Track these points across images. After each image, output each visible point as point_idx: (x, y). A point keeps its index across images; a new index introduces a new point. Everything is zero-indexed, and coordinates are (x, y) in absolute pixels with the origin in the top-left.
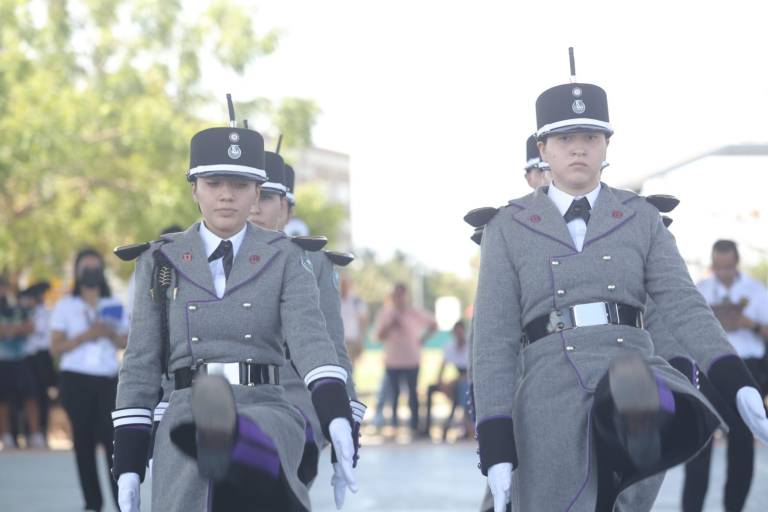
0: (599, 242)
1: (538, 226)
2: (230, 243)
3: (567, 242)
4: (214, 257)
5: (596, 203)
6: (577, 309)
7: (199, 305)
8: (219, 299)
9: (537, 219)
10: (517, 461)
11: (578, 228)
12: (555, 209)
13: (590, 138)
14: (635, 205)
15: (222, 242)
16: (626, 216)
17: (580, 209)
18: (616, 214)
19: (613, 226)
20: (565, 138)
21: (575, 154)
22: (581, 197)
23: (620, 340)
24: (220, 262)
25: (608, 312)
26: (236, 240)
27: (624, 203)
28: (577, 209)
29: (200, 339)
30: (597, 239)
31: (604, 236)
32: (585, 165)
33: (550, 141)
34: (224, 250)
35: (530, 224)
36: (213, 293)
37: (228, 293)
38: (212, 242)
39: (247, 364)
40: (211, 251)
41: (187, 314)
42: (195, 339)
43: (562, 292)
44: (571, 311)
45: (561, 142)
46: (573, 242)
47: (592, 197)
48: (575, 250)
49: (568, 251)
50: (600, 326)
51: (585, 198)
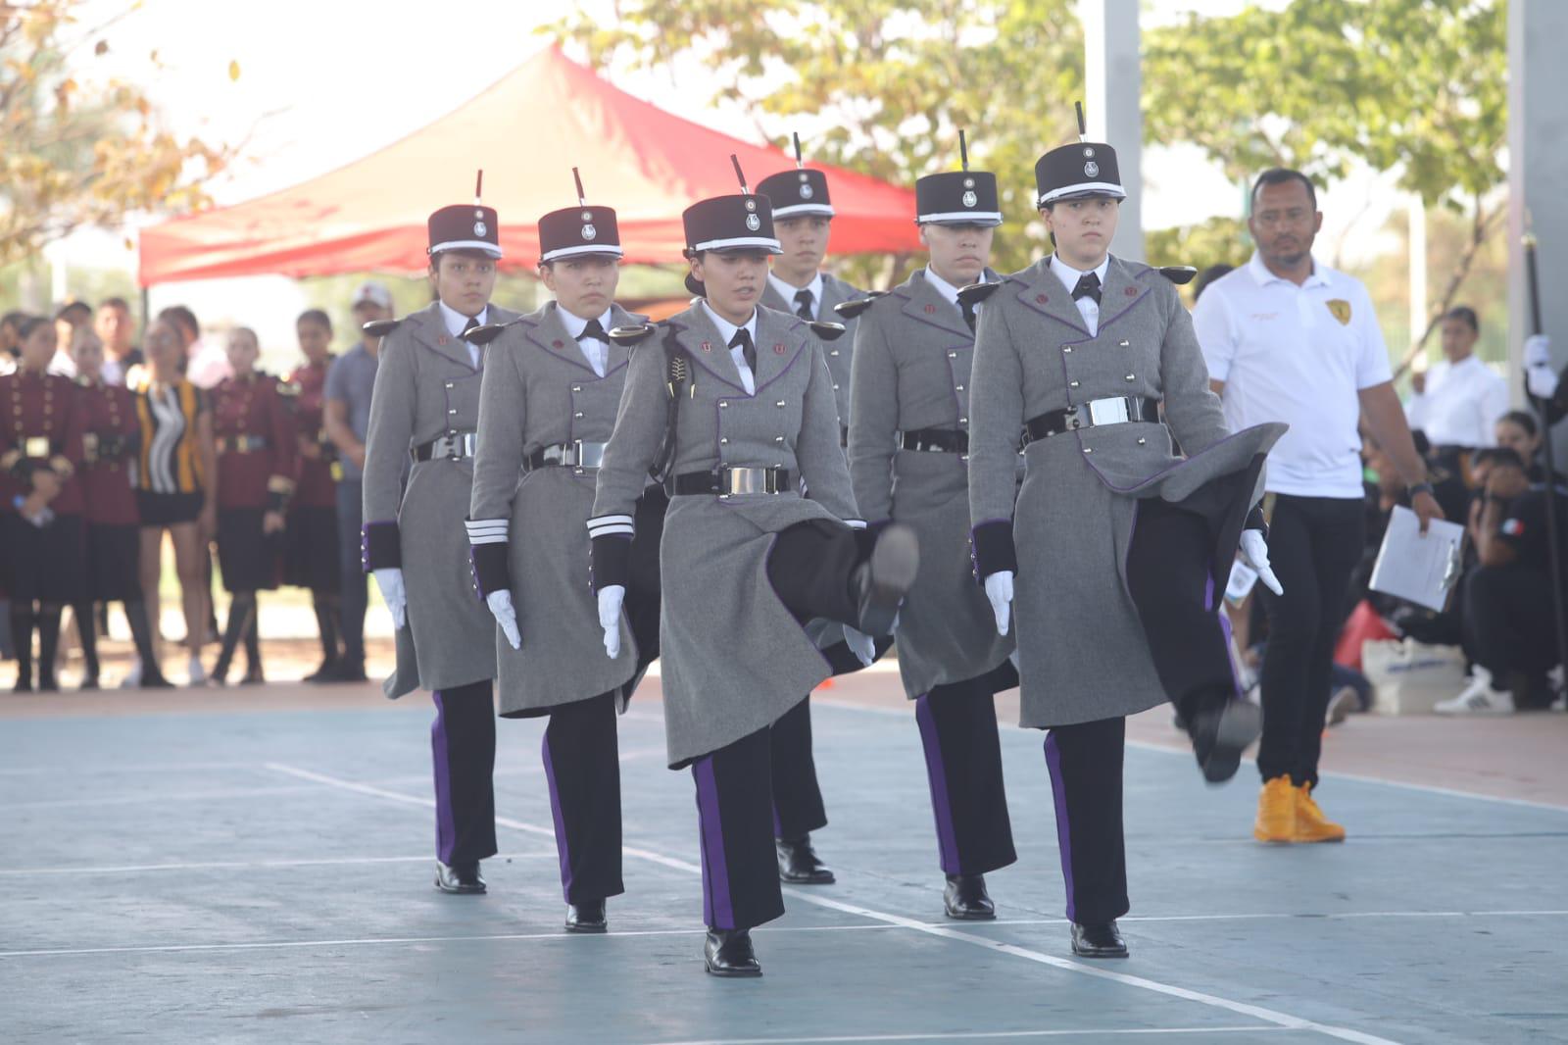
0: (1113, 326)
1: (1046, 308)
2: (746, 332)
3: (1078, 325)
4: (733, 344)
5: (1105, 279)
6: (1094, 405)
7: (731, 400)
8: (750, 396)
9: (1043, 299)
10: (1017, 569)
11: (1087, 306)
12: (1062, 288)
13: (1103, 204)
14: (1148, 277)
15: (738, 330)
16: (1141, 293)
17: (1088, 286)
18: (1129, 291)
19: (1128, 305)
20: (1075, 205)
21: (1088, 222)
22: (1089, 273)
23: (1142, 441)
24: (740, 348)
25: (1127, 408)
26: (751, 326)
27: (1136, 278)
28: (1085, 288)
29: (728, 441)
30: (1112, 321)
31: (1119, 316)
32: (1099, 235)
33: (1057, 208)
34: (742, 337)
35: (1037, 305)
36: (742, 389)
37: (759, 390)
38: (729, 331)
39: (773, 469)
40: (728, 339)
41: (718, 412)
42: (725, 440)
43: (1077, 384)
44: (1087, 407)
45: (1072, 209)
46: (1085, 326)
47: (1101, 272)
48: (1088, 334)
49: (1081, 336)
50: (1120, 424)
51: (1094, 273)
